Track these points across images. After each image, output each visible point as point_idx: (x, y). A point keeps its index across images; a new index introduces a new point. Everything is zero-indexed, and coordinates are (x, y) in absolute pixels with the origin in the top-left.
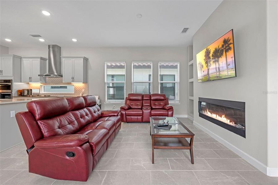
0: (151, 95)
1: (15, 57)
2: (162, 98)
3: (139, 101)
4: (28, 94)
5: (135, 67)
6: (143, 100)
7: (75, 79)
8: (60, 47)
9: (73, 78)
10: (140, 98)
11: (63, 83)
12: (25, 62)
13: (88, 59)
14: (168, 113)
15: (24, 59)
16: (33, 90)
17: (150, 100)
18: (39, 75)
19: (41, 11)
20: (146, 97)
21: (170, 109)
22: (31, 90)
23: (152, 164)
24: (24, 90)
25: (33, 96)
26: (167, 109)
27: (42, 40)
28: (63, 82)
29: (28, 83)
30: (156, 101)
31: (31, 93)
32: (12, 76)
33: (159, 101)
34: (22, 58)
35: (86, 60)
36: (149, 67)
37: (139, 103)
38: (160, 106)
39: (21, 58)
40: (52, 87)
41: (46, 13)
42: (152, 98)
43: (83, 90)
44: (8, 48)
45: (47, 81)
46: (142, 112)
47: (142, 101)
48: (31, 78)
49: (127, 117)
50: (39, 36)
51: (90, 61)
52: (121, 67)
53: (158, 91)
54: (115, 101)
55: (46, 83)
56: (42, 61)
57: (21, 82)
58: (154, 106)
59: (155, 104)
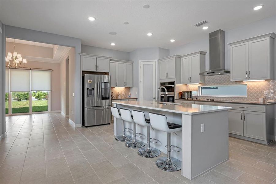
1: (177, 57)
4: (188, 96)
7: (252, 73)
8: (224, 32)
11: (230, 82)
12: (185, 60)
15: (183, 58)
16: (192, 92)
22: (191, 92)
24: (184, 92)
25: (192, 99)
27: (205, 28)
28: (231, 80)
29: (186, 85)
31: (191, 96)
32: (175, 77)
34: (182, 57)
35: (273, 38)
39: (180, 57)
45: (206, 80)
48: (190, 78)
55: (205, 83)
56: (202, 55)
57: (181, 84)
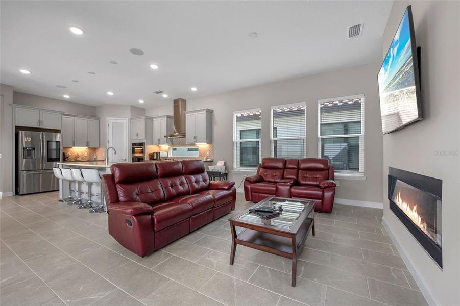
0: (300, 161)
1: (147, 118)
2: (321, 166)
3: (278, 170)
5: (277, 115)
6: (285, 168)
7: (198, 138)
8: (185, 101)
9: (195, 137)
10: (280, 165)
12: (155, 123)
13: (213, 111)
14: (323, 194)
15: (154, 120)
16: (160, 153)
17: (298, 169)
18: (165, 137)
19: (149, 65)
20: (291, 164)
21: (327, 187)
23: (229, 265)
24: (154, 153)
26: (323, 186)
27: (165, 96)
28: (186, 143)
29: (158, 146)
30: (308, 172)
31: (159, 156)
32: (145, 139)
33: (313, 172)
35: (210, 113)
36: (300, 112)
37: (278, 173)
38: (314, 181)
39: (152, 119)
40: (189, 150)
41: (154, 67)
42: (303, 166)
43: (208, 153)
44: (144, 109)
45: (174, 142)
46: (275, 189)
47: (283, 170)
48: (160, 139)
49: (253, 193)
50: (161, 92)
51: (216, 113)
52: (255, 117)
53: (317, 154)
54: (247, 170)
55: (173, 145)
56: (169, 119)
57: (152, 145)
58: (303, 180)
59: (306, 176)
